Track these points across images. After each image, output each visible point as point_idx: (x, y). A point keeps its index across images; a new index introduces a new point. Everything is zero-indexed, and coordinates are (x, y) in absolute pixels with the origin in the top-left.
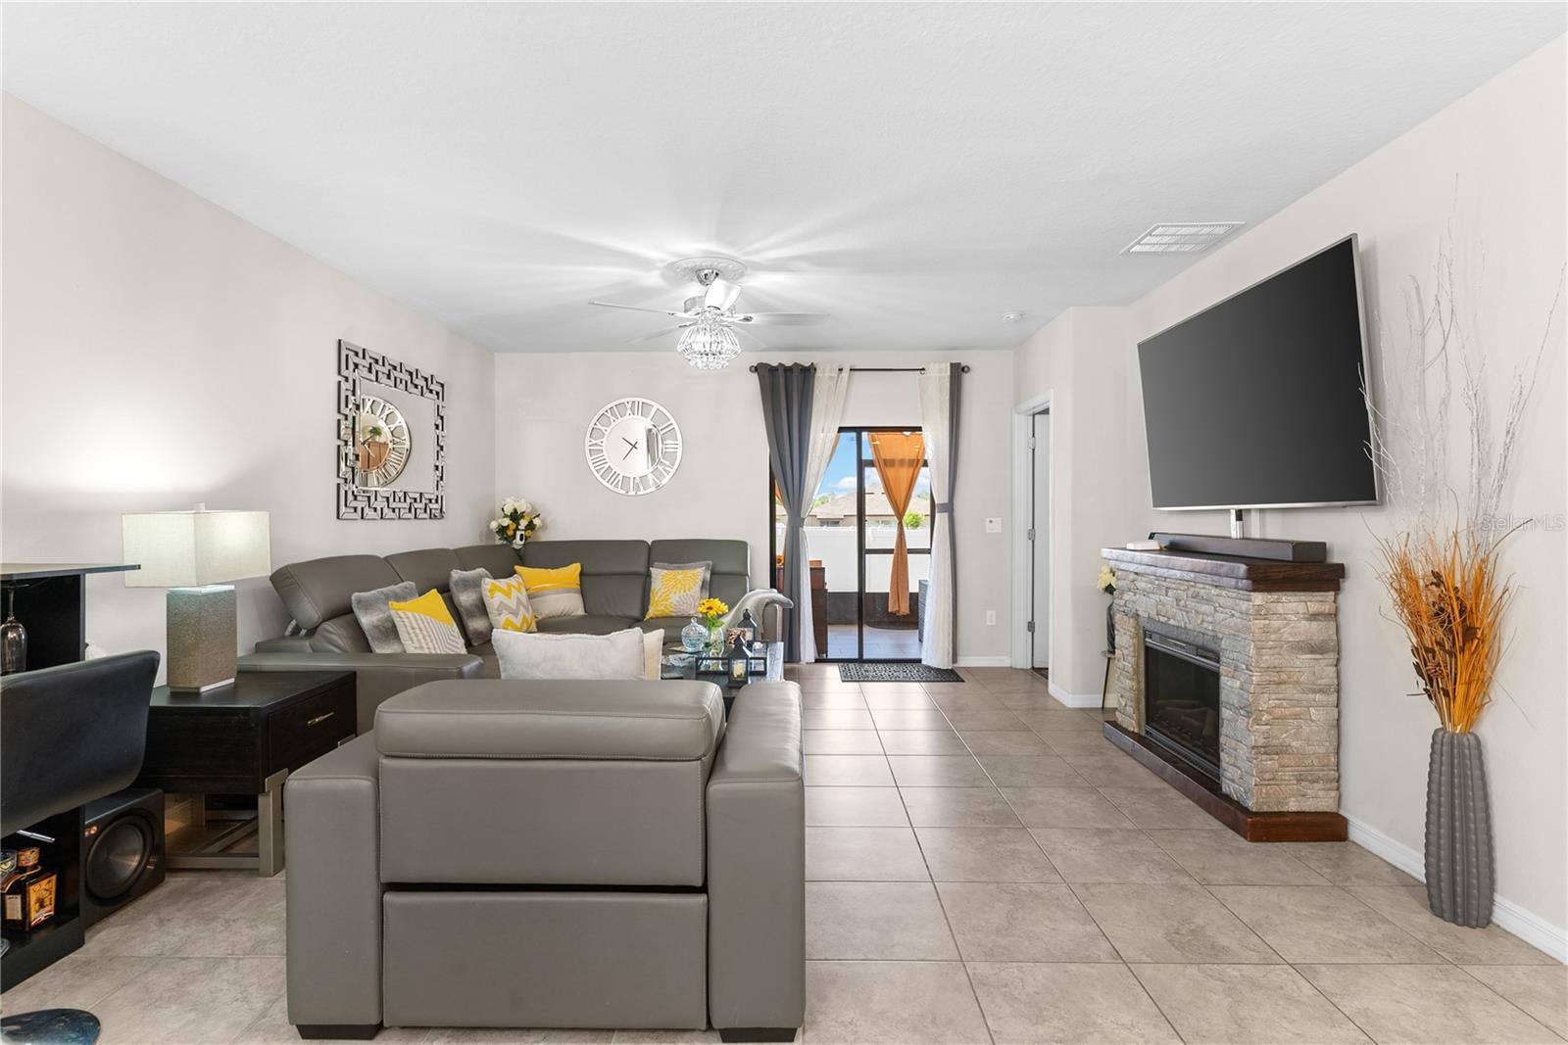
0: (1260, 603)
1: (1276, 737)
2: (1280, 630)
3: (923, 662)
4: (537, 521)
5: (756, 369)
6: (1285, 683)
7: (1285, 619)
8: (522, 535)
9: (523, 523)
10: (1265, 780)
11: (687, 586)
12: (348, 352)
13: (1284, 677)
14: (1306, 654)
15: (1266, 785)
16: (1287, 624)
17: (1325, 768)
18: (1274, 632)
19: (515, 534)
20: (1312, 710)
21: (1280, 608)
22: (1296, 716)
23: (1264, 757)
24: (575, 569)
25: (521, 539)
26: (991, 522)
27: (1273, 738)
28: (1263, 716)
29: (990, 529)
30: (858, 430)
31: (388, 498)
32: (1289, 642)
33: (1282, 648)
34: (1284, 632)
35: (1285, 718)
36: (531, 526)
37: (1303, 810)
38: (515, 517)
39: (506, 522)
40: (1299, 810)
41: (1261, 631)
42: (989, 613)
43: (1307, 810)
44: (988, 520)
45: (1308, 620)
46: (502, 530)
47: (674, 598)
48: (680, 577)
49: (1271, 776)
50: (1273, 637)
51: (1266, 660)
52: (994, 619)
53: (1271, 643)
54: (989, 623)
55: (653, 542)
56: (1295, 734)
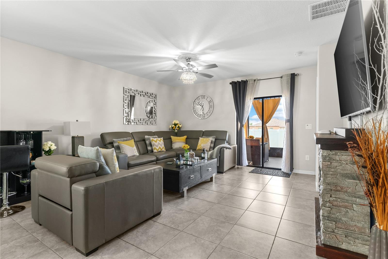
0: (325, 155)
1: (334, 214)
2: (336, 167)
3: (282, 170)
4: (180, 126)
5: (231, 83)
6: (339, 191)
7: (340, 163)
8: (176, 129)
9: (177, 126)
10: (328, 231)
11: (206, 142)
12: (126, 89)
13: (339, 188)
14: (350, 179)
15: (329, 234)
16: (341, 165)
17: (363, 234)
18: (333, 168)
19: (175, 129)
20: (354, 206)
21: (337, 158)
22: (346, 207)
23: (327, 221)
24: (186, 137)
25: (176, 130)
26: (307, 125)
27: (332, 214)
28: (327, 203)
29: (307, 128)
30: (263, 98)
31: (139, 120)
32: (341, 173)
33: (337, 175)
34: (339, 168)
35: (340, 206)
36: (179, 127)
37: (349, 249)
38: (175, 125)
39: (173, 126)
40: (347, 249)
41: (326, 167)
42: (306, 156)
43: (352, 250)
44: (306, 125)
45: (352, 164)
46: (173, 128)
47: (202, 145)
48: (205, 140)
49: (332, 230)
50: (333, 170)
51: (329, 180)
52: (309, 158)
53: (331, 172)
54: (306, 159)
55: (205, 131)
56: (344, 214)
